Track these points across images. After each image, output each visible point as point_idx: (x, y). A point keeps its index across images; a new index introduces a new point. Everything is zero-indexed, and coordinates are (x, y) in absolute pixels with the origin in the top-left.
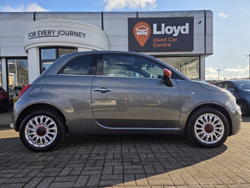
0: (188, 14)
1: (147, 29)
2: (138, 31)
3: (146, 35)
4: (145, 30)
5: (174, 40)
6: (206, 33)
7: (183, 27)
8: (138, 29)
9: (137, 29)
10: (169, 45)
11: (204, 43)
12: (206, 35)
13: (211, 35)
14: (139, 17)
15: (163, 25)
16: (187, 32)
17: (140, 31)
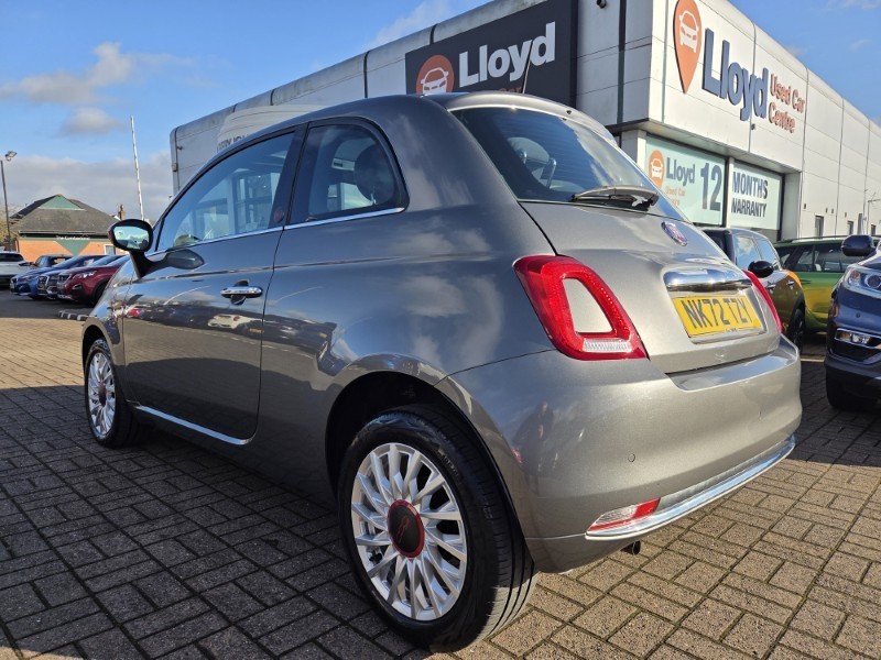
1: (446, 74)
2: (427, 89)
4: (441, 81)
6: (627, 40)
7: (539, 41)
8: (427, 81)
9: (423, 81)
11: (616, 82)
13: (643, 43)
14: (435, 41)
15: (483, 50)
16: (550, 56)
17: (430, 85)
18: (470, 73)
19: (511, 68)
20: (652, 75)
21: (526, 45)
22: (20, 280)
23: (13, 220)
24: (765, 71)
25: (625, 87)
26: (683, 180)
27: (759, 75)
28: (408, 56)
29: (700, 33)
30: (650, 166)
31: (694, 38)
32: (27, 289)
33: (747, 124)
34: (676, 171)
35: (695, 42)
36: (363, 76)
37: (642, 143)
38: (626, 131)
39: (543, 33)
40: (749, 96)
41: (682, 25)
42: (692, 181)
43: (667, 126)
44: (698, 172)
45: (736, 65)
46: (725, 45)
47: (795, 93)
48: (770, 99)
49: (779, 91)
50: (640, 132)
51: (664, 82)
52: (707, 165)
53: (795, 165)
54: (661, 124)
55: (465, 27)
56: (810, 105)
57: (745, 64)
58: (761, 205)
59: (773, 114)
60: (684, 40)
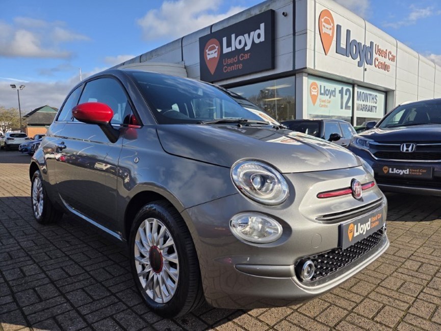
0: (269, 5)
1: (217, 47)
2: (209, 54)
3: (216, 56)
4: (215, 50)
5: (247, 56)
6: (296, 31)
7: (258, 31)
8: (209, 51)
9: (207, 51)
10: (240, 66)
11: (292, 51)
12: (296, 34)
13: (303, 32)
14: (213, 32)
15: (233, 36)
16: (262, 39)
17: (210, 52)
18: (227, 47)
19: (246, 45)
20: (308, 47)
21: (252, 33)
22: (24, 146)
23: (24, 118)
24: (372, 43)
25: (296, 53)
26: (329, 95)
27: (368, 45)
28: (200, 39)
29: (333, 27)
30: (311, 89)
31: (330, 29)
32: (26, 150)
33: (362, 68)
34: (325, 91)
35: (331, 31)
36: (181, 49)
37: (305, 79)
38: (298, 73)
39: (259, 28)
40: (363, 55)
41: (323, 23)
42: (334, 96)
43: (316, 71)
44: (337, 92)
45: (354, 41)
46: (348, 32)
47: (390, 53)
48: (375, 56)
49: (380, 52)
50: (304, 74)
51: (314, 50)
52: (342, 88)
53: (392, 87)
54: (314, 70)
55: (226, 25)
56: (398, 58)
57: (360, 40)
58: (374, 107)
59: (377, 63)
60: (324, 30)
